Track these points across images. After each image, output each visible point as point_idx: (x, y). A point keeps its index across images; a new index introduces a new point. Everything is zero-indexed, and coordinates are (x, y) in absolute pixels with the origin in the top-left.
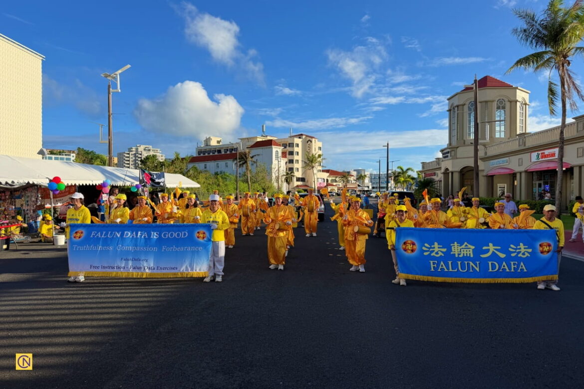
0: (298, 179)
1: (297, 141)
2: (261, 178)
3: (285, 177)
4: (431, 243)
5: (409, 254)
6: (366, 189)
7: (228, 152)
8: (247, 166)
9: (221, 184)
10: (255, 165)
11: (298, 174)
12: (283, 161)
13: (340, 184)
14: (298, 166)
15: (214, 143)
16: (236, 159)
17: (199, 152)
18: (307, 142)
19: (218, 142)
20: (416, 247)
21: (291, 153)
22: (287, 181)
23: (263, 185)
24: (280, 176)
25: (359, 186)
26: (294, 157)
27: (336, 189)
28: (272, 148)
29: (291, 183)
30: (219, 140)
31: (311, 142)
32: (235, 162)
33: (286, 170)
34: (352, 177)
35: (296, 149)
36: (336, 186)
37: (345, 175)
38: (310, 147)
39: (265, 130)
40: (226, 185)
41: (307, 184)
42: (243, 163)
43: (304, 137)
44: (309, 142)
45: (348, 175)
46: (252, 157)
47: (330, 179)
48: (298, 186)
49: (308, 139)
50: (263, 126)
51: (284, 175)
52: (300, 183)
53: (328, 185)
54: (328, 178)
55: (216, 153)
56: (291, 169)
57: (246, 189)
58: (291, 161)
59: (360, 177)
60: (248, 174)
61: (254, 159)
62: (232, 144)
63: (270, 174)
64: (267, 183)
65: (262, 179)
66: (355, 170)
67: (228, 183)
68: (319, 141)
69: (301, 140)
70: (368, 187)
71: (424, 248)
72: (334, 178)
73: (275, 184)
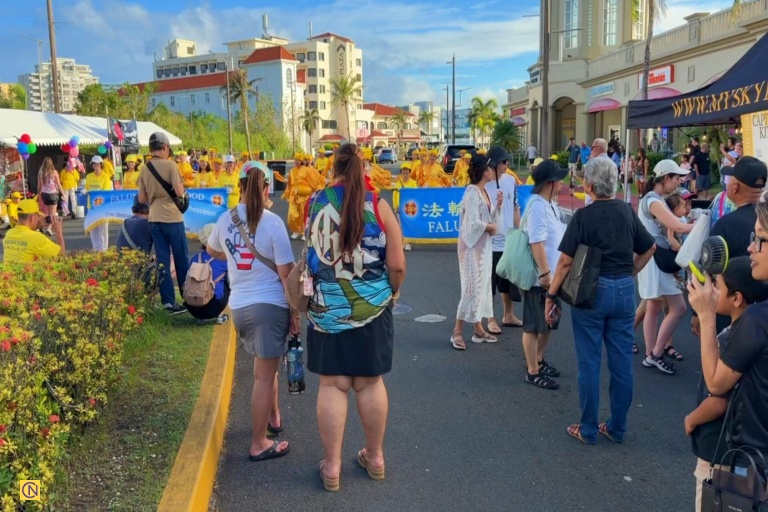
0: (326, 124)
1: (322, 47)
2: (266, 122)
3: (304, 120)
4: (430, 204)
5: (410, 216)
6: (434, 140)
7: (208, 72)
8: (242, 102)
9: (203, 136)
10: (254, 98)
11: (325, 114)
12: (300, 89)
13: (393, 131)
14: (324, 97)
15: (182, 52)
16: (225, 87)
17: (160, 72)
18: (338, 50)
19: (190, 50)
20: (417, 209)
21: (313, 72)
22: (307, 128)
23: (269, 136)
24: (296, 118)
25: (422, 134)
26: (317, 81)
27: (386, 142)
28: (280, 63)
29: (314, 131)
30: (191, 46)
31: (344, 49)
32: (224, 92)
33: (306, 106)
34: (412, 118)
35: (321, 65)
36: (386, 135)
37: (400, 113)
38: (342, 60)
39: (267, 26)
40: (211, 138)
41: (340, 134)
42: (237, 96)
43: (332, 39)
44: (341, 50)
45: (405, 114)
46: (250, 84)
47: (376, 122)
48: (325, 138)
49: (340, 42)
50: (264, 18)
51: (302, 117)
52: (329, 131)
53: (374, 133)
54: (374, 121)
55: (188, 75)
56: (313, 104)
57: (243, 144)
58: (312, 89)
59: (425, 118)
60: (244, 115)
61: (253, 88)
62: (214, 54)
63: (280, 115)
64: (275, 132)
65: (268, 125)
66: (416, 104)
67: (213, 133)
68: (356, 47)
69: (326, 45)
70: (438, 136)
71: (424, 210)
72: (383, 121)
73: (289, 135)
